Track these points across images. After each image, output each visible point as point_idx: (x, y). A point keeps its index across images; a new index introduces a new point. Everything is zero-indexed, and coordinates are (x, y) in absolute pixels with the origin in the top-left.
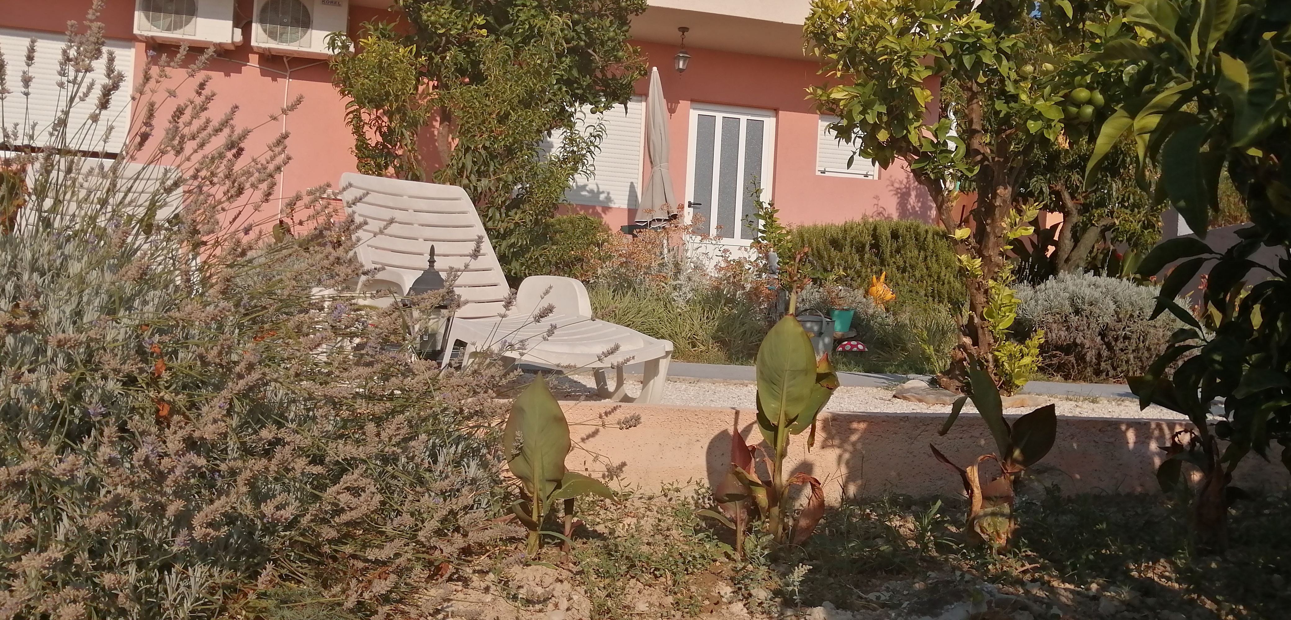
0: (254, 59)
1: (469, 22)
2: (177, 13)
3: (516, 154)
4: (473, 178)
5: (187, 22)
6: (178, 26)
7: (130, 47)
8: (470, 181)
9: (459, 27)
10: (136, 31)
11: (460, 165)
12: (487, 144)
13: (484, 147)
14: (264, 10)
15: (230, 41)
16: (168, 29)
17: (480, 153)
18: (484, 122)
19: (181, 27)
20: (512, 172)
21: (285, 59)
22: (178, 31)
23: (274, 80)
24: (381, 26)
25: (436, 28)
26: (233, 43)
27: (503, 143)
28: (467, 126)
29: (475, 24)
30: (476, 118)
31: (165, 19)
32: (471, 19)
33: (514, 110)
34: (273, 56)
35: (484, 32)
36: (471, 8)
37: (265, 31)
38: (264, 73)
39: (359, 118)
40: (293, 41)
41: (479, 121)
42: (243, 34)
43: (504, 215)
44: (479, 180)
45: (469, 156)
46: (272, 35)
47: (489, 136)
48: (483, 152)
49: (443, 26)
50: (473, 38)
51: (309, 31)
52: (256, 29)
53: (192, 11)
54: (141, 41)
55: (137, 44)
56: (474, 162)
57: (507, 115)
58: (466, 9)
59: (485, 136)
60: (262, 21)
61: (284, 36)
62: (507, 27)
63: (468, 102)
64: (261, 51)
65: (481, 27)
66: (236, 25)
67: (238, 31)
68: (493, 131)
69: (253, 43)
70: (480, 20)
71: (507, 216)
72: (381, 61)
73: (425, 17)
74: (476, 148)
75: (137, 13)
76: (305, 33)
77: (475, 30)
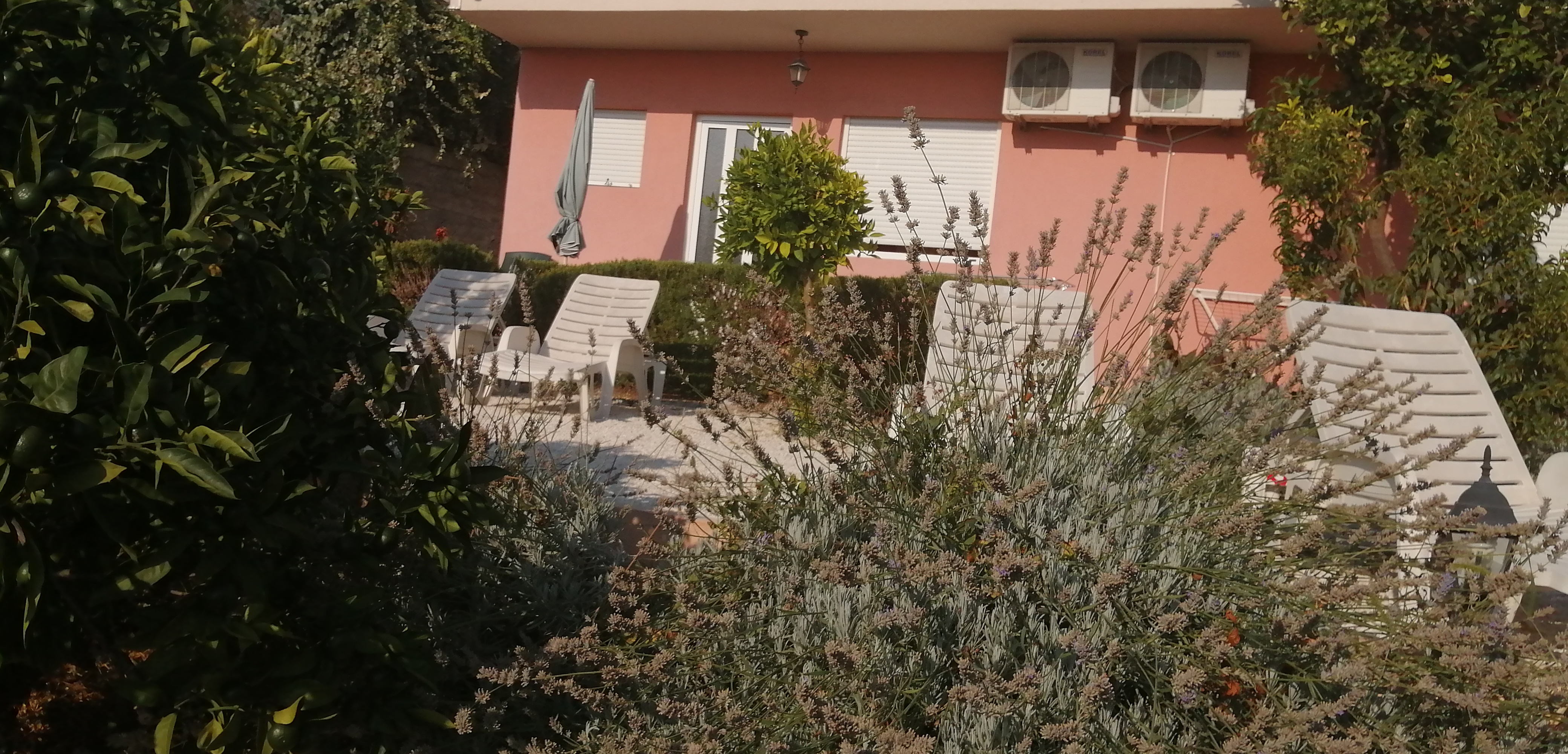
0: (1131, 132)
1: (1426, 67)
2: (1048, 86)
3: (1506, 253)
4: (1441, 288)
5: (1060, 95)
6: (1050, 100)
7: (995, 129)
8: (1436, 292)
9: (1411, 75)
10: (1005, 111)
11: (1424, 272)
12: (1465, 241)
13: (1460, 246)
14: (1147, 71)
15: (1106, 113)
16: (1039, 105)
17: (1453, 255)
18: (1458, 211)
19: (1052, 102)
20: (1499, 280)
21: (1168, 129)
22: (1049, 107)
23: (1154, 154)
24: (1300, 82)
25: (1383, 81)
26: (1109, 114)
27: (1487, 239)
28: (1434, 217)
29: (1435, 68)
30: (1448, 205)
31: (1035, 94)
32: (1429, 62)
33: (1504, 191)
34: (1155, 126)
35: (1448, 78)
36: (1429, 47)
37: (1147, 96)
38: (1141, 148)
39: (1288, 214)
40: (1179, 106)
41: (1453, 208)
42: (1121, 103)
43: (1483, 339)
44: (1450, 292)
45: (1436, 259)
46: (1155, 101)
47: (1468, 231)
48: (1457, 252)
49: (1391, 77)
50: (1428, 86)
51: (1200, 92)
52: (1137, 95)
53: (1065, 82)
54: (1009, 121)
55: (1004, 124)
56: (1445, 268)
57: (1495, 200)
58: (1422, 50)
59: (1461, 230)
60: (1144, 86)
61: (1168, 102)
62: (1479, 67)
63: (1436, 183)
64: (1140, 122)
65: (1442, 72)
66: (1113, 94)
67: (1116, 100)
68: (1473, 223)
69: (1133, 113)
70: (1442, 63)
71: (1488, 340)
72: (1323, 140)
73: (1367, 68)
74: (1448, 248)
75: (1006, 90)
76: (1195, 95)
77: (1435, 77)
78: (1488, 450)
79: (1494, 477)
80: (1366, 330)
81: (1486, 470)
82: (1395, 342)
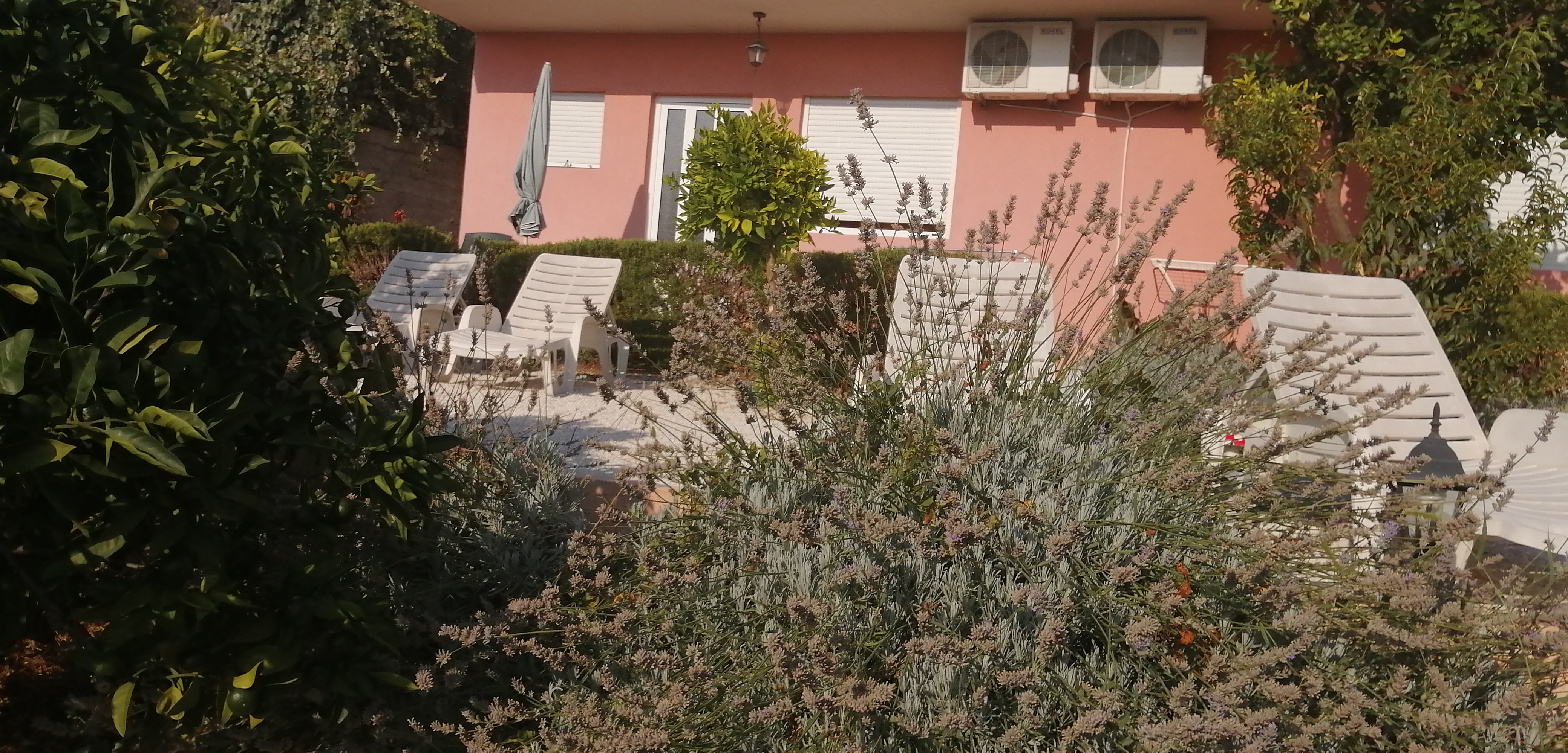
0: (1090, 108)
1: (1379, 41)
2: (1007, 64)
3: (1458, 220)
4: (1396, 254)
5: (1019, 73)
6: (1009, 78)
7: (955, 107)
8: (1391, 259)
9: (1365, 49)
10: (964, 89)
11: (1378, 239)
12: (1418, 209)
13: (1413, 213)
14: (1104, 50)
15: (1065, 91)
16: (999, 83)
17: (1406, 222)
18: (1411, 180)
19: (1011, 80)
20: (1452, 245)
21: (1126, 105)
22: (1008, 85)
23: (1113, 129)
24: (1256, 57)
25: (1336, 56)
26: (1068, 91)
27: (1440, 207)
28: (1388, 186)
29: (1388, 42)
30: (1401, 173)
31: (994, 72)
32: (1382, 36)
33: (1456, 160)
34: (1113, 102)
35: (1401, 52)
36: (1383, 22)
37: (1105, 74)
38: (1101, 123)
39: (1244, 185)
40: (1137, 82)
41: (1406, 177)
42: (1079, 80)
44: (1404, 257)
45: (1390, 226)
46: (1114, 78)
47: (1421, 199)
48: (1410, 220)
49: (1345, 51)
50: (1382, 60)
51: (1157, 69)
52: (1096, 73)
53: (1024, 61)
54: (969, 99)
55: (964, 102)
56: (1399, 235)
57: (1447, 169)
58: (1376, 25)
59: (1415, 198)
60: (1102, 63)
61: (1126, 79)
62: (1432, 41)
63: (1389, 154)
64: (1099, 98)
65: (1395, 46)
66: (1071, 71)
67: (1075, 77)
68: (1426, 192)
69: (1092, 90)
70: (1395, 37)
72: (1277, 114)
73: (1321, 43)
74: (1401, 216)
75: (965, 69)
76: (1153, 71)
77: (1389, 51)
78: (1437, 408)
79: (1443, 433)
80: (1321, 295)
81: (1435, 426)
82: (1350, 306)
